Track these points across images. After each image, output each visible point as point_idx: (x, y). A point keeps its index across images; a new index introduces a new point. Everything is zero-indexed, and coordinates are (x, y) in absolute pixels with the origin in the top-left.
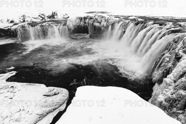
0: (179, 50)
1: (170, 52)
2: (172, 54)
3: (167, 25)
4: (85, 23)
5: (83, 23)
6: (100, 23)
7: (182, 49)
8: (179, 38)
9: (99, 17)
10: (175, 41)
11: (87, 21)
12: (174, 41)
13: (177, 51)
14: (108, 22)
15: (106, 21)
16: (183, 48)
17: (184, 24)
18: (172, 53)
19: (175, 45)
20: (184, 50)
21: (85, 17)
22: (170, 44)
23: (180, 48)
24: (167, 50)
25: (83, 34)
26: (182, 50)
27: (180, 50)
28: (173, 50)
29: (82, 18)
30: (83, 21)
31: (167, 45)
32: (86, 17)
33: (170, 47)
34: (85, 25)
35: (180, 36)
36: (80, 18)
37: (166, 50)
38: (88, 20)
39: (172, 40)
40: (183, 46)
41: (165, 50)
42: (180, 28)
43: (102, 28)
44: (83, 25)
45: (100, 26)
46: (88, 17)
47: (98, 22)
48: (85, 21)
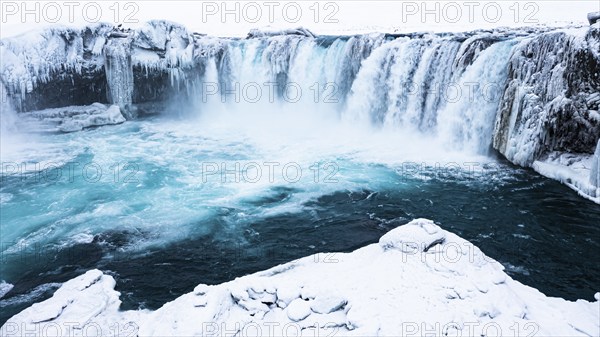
4: (88, 54)
5: (80, 58)
6: (161, 53)
9: (155, 27)
11: (97, 46)
14: (197, 47)
15: (187, 42)
21: (88, 31)
25: (88, 109)
29: (73, 35)
30: (79, 46)
32: (93, 28)
34: (86, 66)
36: (63, 36)
38: (101, 41)
43: (174, 72)
44: (79, 68)
45: (163, 66)
46: (104, 30)
47: (154, 49)
48: (85, 47)
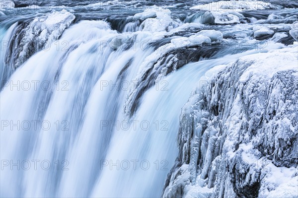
0: (237, 146)
1: (204, 170)
2: (218, 180)
3: (146, 22)
7: (247, 136)
8: (220, 85)
10: (210, 106)
12: (204, 106)
13: (232, 155)
16: (253, 133)
17: (223, 12)
18: (215, 173)
19: (214, 124)
20: (257, 139)
22: (193, 124)
23: (240, 133)
24: (188, 162)
26: (250, 146)
27: (242, 146)
28: (214, 154)
31: (180, 133)
33: (195, 142)
35: (225, 75)
37: (185, 166)
39: (195, 99)
40: (249, 119)
41: (180, 165)
42: (212, 33)
